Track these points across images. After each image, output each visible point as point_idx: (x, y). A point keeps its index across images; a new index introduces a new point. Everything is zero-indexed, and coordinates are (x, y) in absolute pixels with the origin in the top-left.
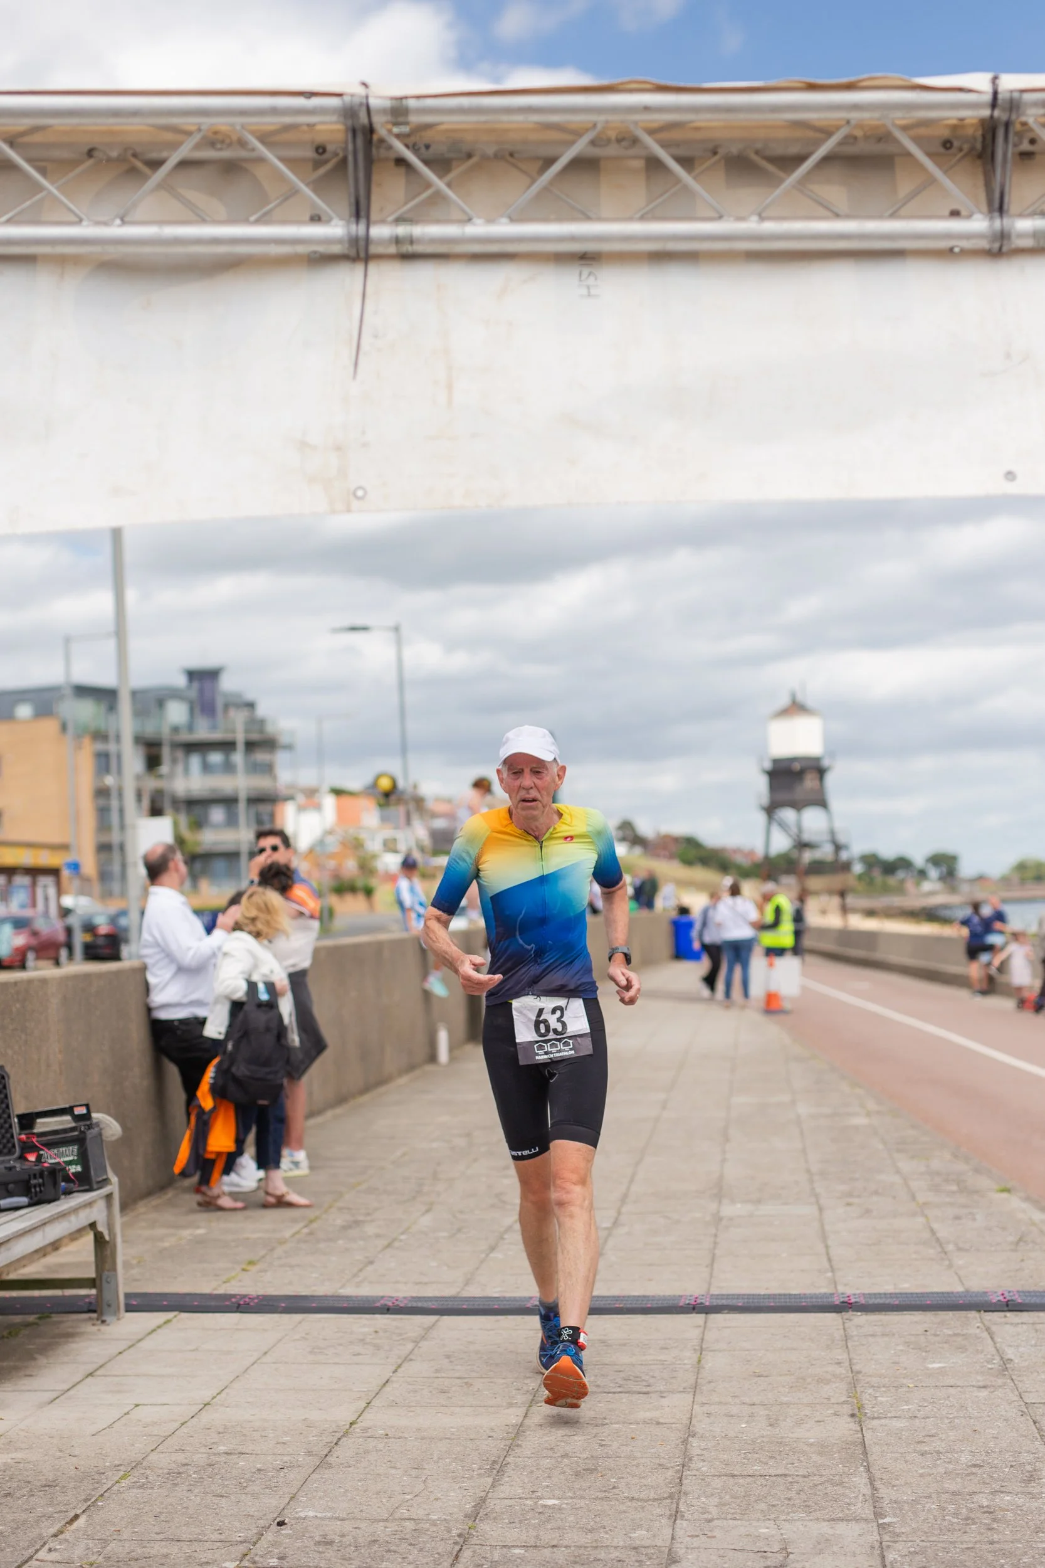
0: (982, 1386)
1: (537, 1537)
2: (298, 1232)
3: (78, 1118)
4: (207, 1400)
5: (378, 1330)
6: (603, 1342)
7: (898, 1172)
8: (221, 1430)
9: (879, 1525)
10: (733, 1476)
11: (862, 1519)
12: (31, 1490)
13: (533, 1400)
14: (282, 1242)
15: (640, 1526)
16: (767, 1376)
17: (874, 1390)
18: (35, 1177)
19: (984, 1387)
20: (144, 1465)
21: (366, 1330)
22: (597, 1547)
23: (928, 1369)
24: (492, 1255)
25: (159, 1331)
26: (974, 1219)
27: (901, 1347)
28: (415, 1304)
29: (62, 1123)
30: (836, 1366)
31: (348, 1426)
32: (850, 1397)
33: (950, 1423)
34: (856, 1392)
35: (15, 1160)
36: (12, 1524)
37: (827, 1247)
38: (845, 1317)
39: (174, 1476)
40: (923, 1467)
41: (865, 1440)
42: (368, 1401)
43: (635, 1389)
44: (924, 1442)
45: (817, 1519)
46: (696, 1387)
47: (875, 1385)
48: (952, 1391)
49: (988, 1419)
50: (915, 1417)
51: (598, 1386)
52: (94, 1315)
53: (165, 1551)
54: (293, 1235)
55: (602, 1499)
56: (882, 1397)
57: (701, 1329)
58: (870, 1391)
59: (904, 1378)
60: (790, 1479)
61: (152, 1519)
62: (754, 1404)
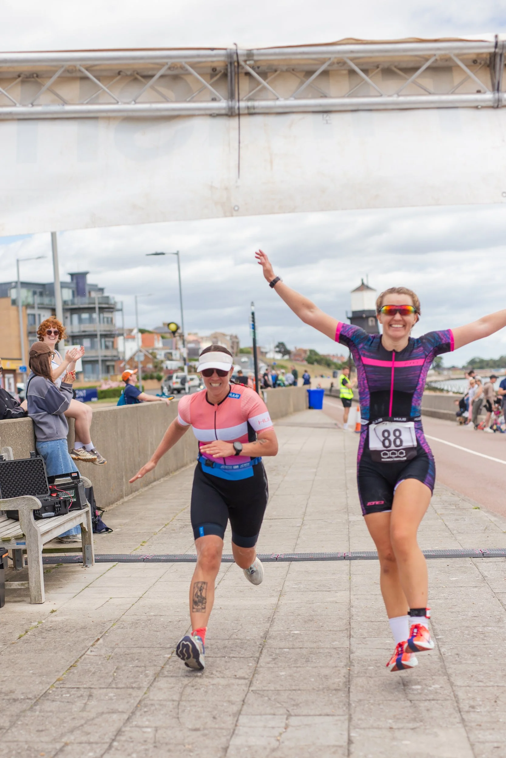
0: (475, 586)
1: (293, 645)
2: (161, 530)
3: (74, 478)
4: (141, 596)
6: (306, 571)
8: (150, 607)
10: (372, 622)
12: (76, 630)
13: (280, 595)
14: (155, 534)
15: (335, 641)
18: (57, 504)
20: (121, 620)
22: (319, 648)
23: (450, 580)
25: (111, 569)
26: (465, 520)
27: (436, 572)
29: (66, 480)
33: (462, 601)
35: (48, 496)
36: (72, 642)
39: (135, 624)
43: (325, 589)
44: (452, 608)
46: (350, 588)
48: (462, 588)
49: (479, 599)
50: (447, 599)
51: (307, 589)
52: (82, 564)
53: (139, 651)
54: (159, 531)
55: (317, 631)
57: (349, 566)
59: (440, 584)
61: (130, 640)
62: (376, 595)
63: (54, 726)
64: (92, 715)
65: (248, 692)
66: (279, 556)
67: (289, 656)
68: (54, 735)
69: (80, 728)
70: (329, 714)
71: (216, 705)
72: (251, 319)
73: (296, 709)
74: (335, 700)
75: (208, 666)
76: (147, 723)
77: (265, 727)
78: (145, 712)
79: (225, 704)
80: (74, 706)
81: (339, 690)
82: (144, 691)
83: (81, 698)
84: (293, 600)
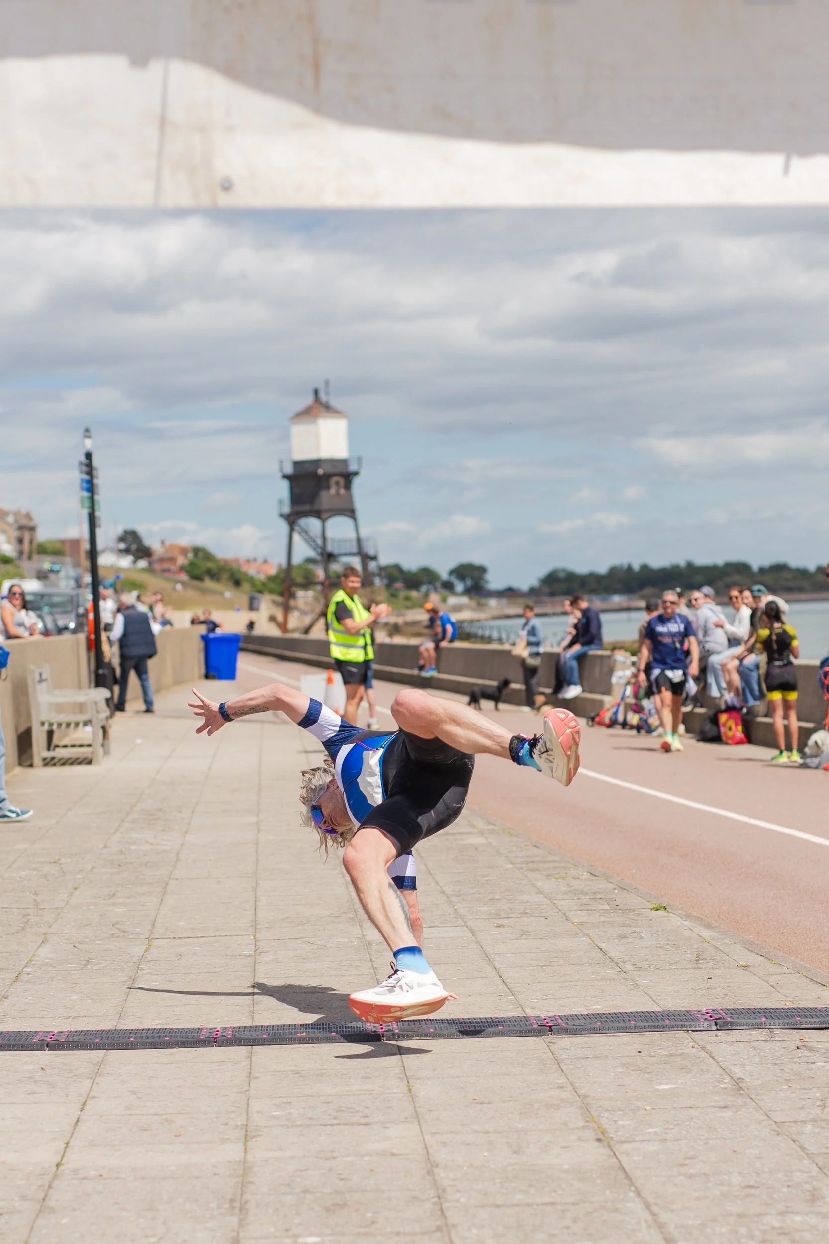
0: (722, 1106)
5: (44, 1067)
6: (294, 1072)
7: (539, 892)
10: (498, 1206)
13: (246, 1135)
16: (489, 1103)
17: (610, 1114)
19: (725, 1107)
21: (31, 1067)
23: (658, 1090)
26: (642, 938)
27: (620, 1070)
28: (76, 1039)
30: (559, 1090)
31: (54, 1168)
32: (587, 1121)
33: (705, 1144)
34: (593, 1117)
37: (496, 970)
38: (547, 1041)
40: (695, 1191)
41: (624, 1165)
42: (66, 1142)
43: (352, 1120)
44: (686, 1165)
46: (417, 1116)
47: (610, 1108)
48: (693, 1112)
49: (742, 1139)
50: (666, 1140)
51: (310, 1118)
55: (365, 1234)
56: (622, 1120)
58: (607, 1114)
59: (636, 1100)
60: (560, 1207)
62: (488, 1132)
66: (220, 1034)
72: (84, 469)
84: (281, 1149)
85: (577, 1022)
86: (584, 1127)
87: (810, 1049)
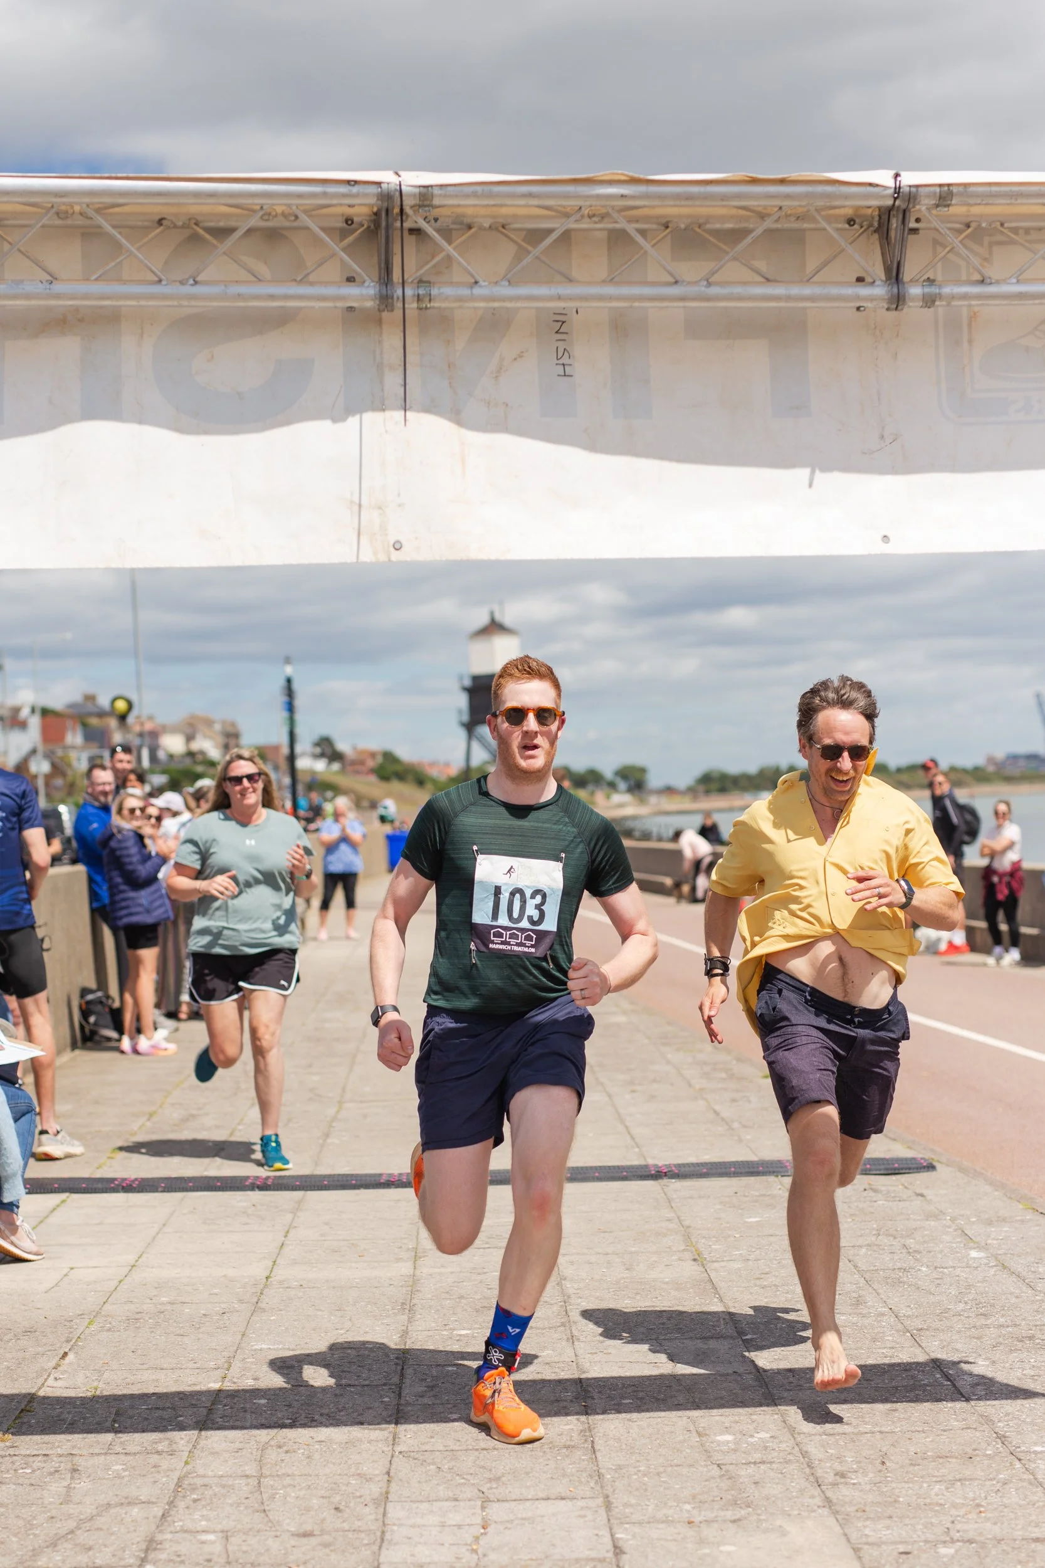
2: (143, 1125)
4: (132, 1263)
5: (255, 1204)
7: (668, 1062)
8: (156, 1286)
9: (743, 1341)
11: (728, 1336)
12: (15, 1335)
13: (416, 1256)
14: (132, 1134)
15: (546, 1348)
16: (611, 1232)
17: (706, 1240)
20: (103, 1313)
21: (244, 1204)
23: (747, 1222)
24: (329, 1141)
25: (58, 1209)
26: (749, 1102)
27: (718, 1207)
28: (280, 1182)
30: (668, 1222)
31: (264, 1280)
32: (687, 1246)
34: (692, 1242)
36: (14, 1361)
37: (626, 1127)
38: (662, 1184)
39: (134, 1320)
40: (766, 1297)
41: (712, 1278)
42: (274, 1261)
44: (762, 1278)
45: (691, 1338)
47: (707, 1236)
48: (772, 1239)
50: (748, 1260)
53: (154, 1377)
54: (140, 1127)
56: (715, 1245)
58: (703, 1241)
59: (729, 1230)
61: (131, 1354)
62: (607, 1254)
63: (15, 1535)
64: (89, 1510)
65: (392, 1457)
66: (397, 1178)
67: (457, 1381)
68: (20, 1553)
69: (69, 1536)
70: (563, 1495)
71: (335, 1483)
72: (285, 692)
73: (496, 1488)
74: (570, 1469)
75: (302, 1405)
76: (203, 1523)
77: (443, 1525)
78: (195, 1501)
79: (354, 1482)
80: (45, 1493)
81: (573, 1447)
82: (184, 1458)
83: (57, 1475)
84: (443, 1266)
85: (687, 1169)
86: (684, 1250)
87: (875, 1191)
